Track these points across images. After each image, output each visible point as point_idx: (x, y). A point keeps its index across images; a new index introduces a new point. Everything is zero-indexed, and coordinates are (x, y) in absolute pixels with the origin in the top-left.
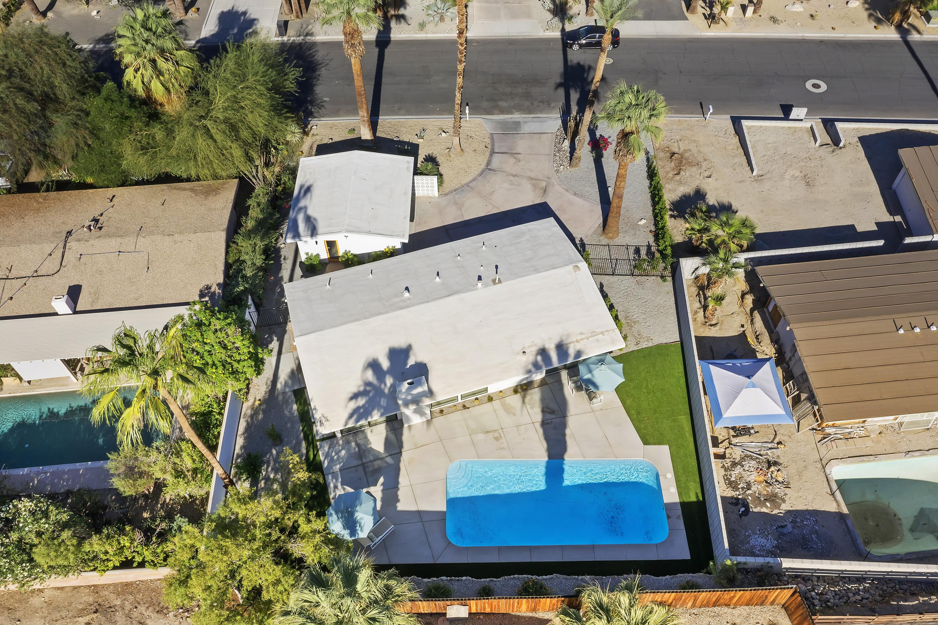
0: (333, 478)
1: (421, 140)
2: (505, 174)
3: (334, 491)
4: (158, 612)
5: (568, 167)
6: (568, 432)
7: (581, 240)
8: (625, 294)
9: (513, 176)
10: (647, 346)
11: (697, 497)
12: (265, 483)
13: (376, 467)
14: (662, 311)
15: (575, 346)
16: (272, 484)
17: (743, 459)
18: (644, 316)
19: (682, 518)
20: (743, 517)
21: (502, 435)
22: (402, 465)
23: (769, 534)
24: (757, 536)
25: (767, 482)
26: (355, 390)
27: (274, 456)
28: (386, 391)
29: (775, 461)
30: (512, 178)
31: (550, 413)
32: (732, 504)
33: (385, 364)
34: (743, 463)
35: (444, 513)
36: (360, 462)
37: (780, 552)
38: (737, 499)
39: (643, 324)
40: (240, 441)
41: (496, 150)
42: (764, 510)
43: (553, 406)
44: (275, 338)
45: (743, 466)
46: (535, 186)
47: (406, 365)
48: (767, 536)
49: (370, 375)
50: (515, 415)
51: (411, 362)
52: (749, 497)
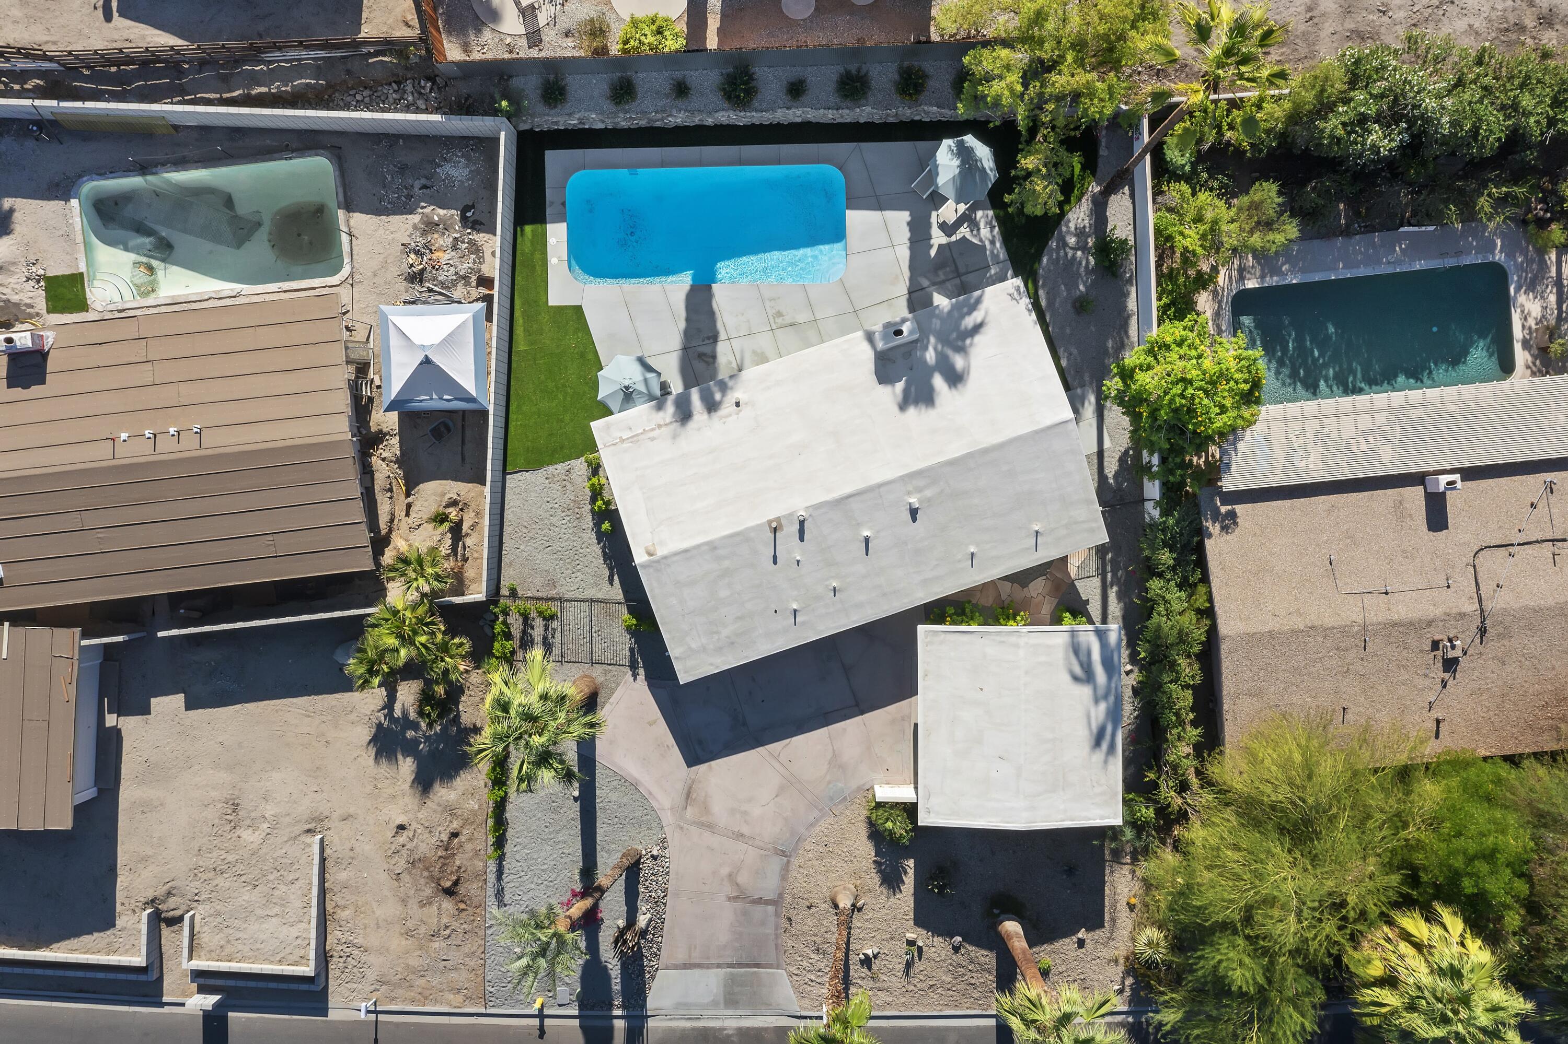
0: (998, 256)
1: (911, 936)
2: (757, 843)
3: (994, 237)
4: (1186, 66)
5: (644, 852)
6: (682, 325)
7: (635, 676)
8: (578, 562)
9: (742, 835)
10: (556, 466)
11: (522, 231)
12: (1088, 243)
13: (940, 273)
14: (525, 530)
15: (664, 419)
16: (1078, 243)
17: (454, 284)
18: (554, 520)
19: (547, 203)
20: (471, 204)
21: (772, 321)
22: (907, 273)
23: (444, 180)
24: (459, 178)
25: (431, 250)
26: (978, 339)
27: (1080, 282)
28: (932, 340)
29: (413, 283)
30: (745, 830)
31: (705, 355)
32: (482, 224)
33: (938, 381)
34: (454, 277)
35: (849, 207)
36: (963, 278)
37: (435, 160)
38: (473, 228)
39: (556, 506)
40: (1132, 305)
41: (771, 909)
42: (442, 212)
43: (699, 366)
44: (1111, 481)
45: (457, 273)
46: (706, 809)
47: (907, 381)
48: (446, 178)
49: (959, 362)
50: (754, 352)
51: (900, 386)
52: (457, 228)
